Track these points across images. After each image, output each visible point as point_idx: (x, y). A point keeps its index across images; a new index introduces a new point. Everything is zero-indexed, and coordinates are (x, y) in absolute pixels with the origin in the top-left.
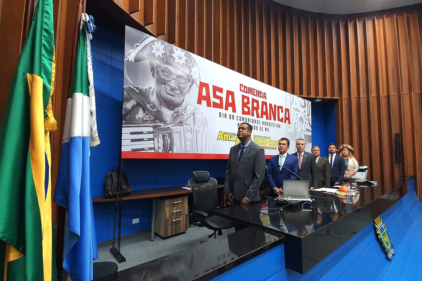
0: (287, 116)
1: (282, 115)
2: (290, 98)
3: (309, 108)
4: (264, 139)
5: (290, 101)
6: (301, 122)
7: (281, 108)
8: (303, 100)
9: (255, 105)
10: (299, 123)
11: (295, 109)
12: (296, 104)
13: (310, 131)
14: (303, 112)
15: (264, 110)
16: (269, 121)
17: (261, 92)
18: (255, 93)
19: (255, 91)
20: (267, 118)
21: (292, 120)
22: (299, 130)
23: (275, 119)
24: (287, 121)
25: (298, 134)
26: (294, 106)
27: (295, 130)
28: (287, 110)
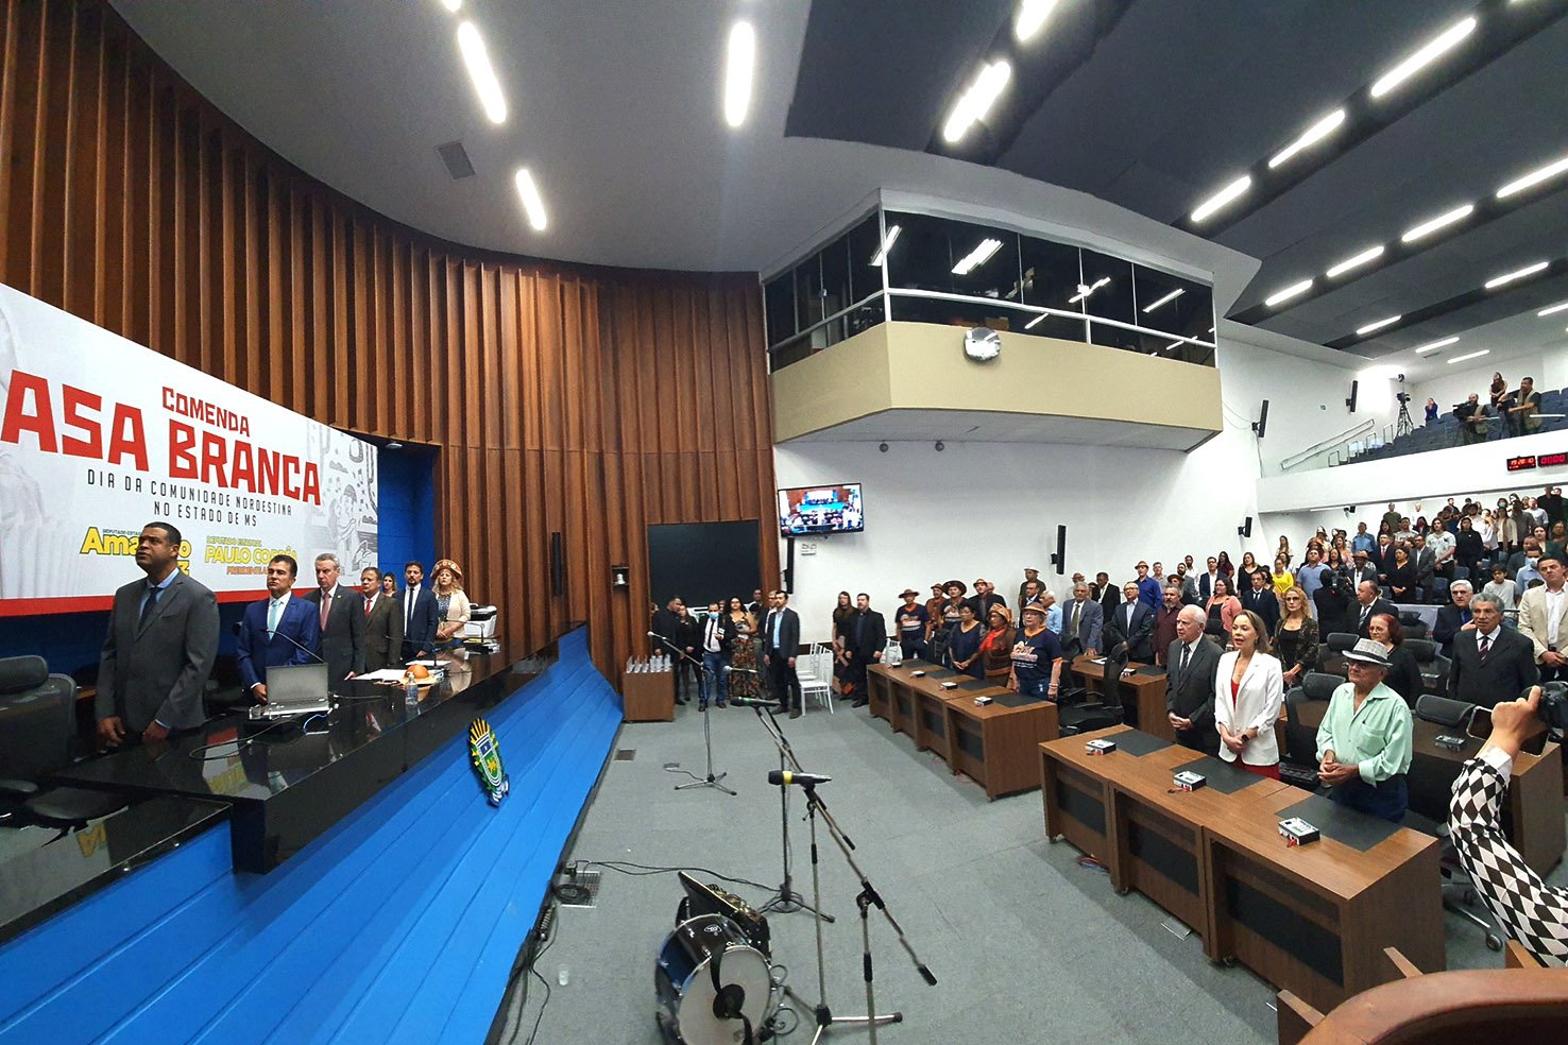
0: (311, 483)
1: (297, 481)
2: (321, 434)
3: (372, 464)
4: (241, 547)
5: (321, 442)
6: (350, 499)
7: (295, 460)
8: (356, 442)
9: (214, 450)
10: (345, 503)
11: (333, 466)
12: (337, 452)
13: (374, 523)
14: (357, 473)
15: (243, 466)
16: (256, 496)
17: (231, 414)
18: (214, 418)
19: (215, 411)
20: (251, 489)
21: (324, 494)
22: (344, 521)
23: (275, 491)
24: (311, 497)
25: (341, 531)
26: (330, 457)
27: (334, 519)
28: (311, 467)
